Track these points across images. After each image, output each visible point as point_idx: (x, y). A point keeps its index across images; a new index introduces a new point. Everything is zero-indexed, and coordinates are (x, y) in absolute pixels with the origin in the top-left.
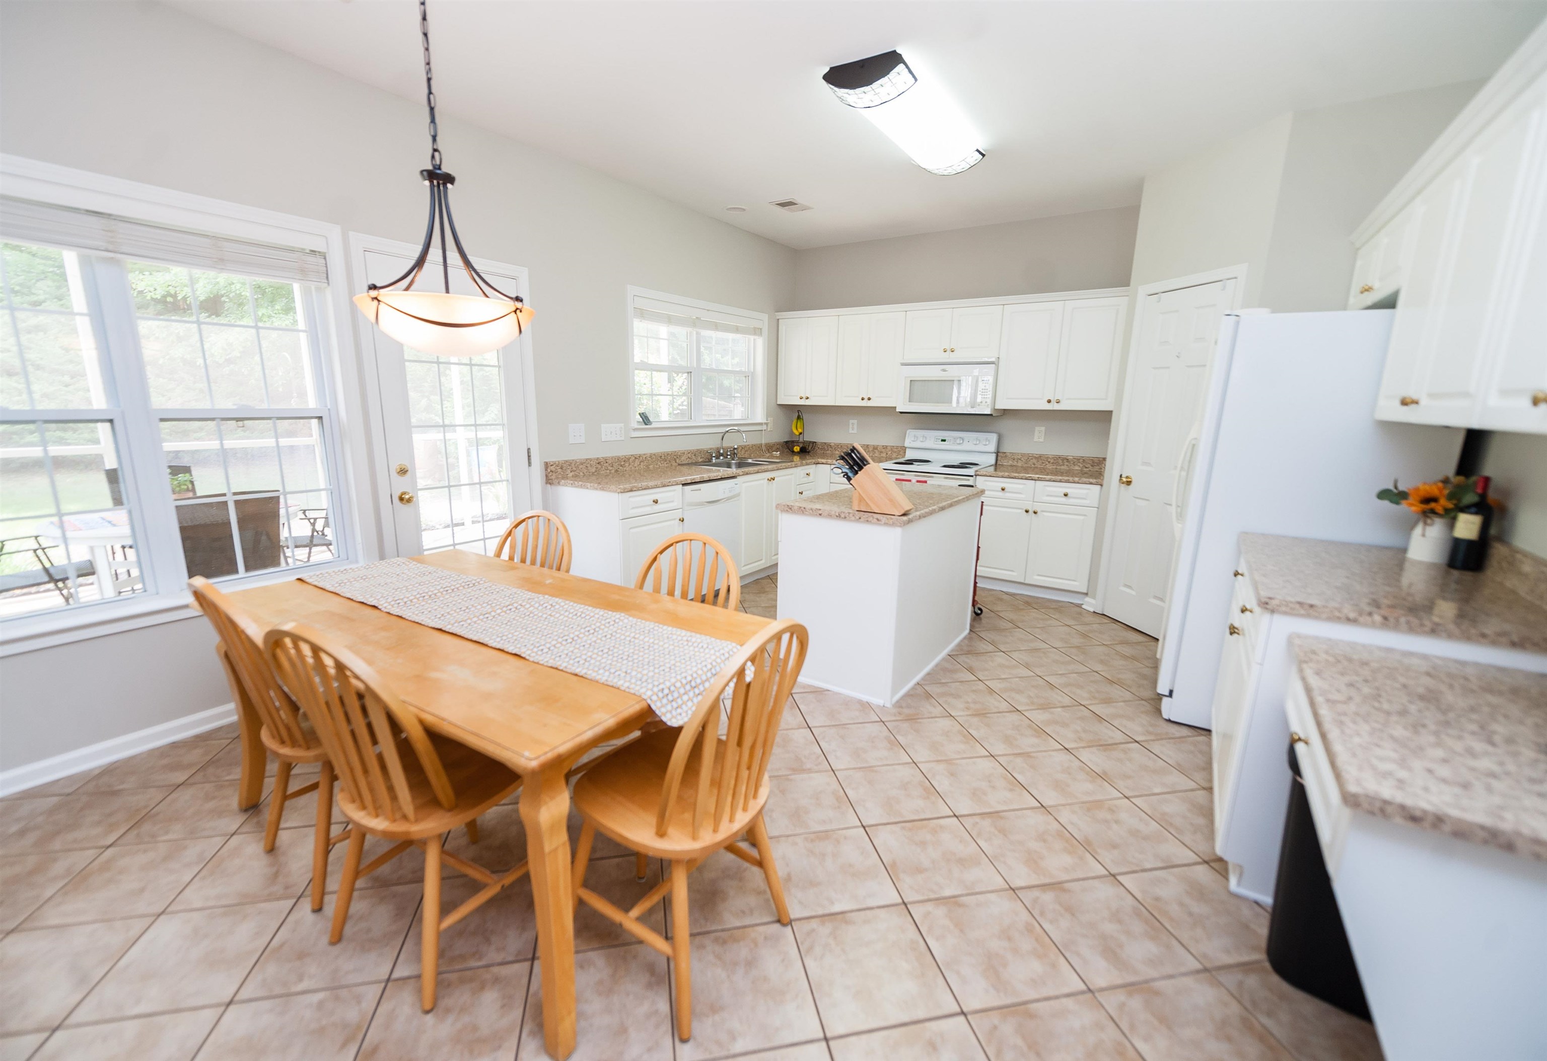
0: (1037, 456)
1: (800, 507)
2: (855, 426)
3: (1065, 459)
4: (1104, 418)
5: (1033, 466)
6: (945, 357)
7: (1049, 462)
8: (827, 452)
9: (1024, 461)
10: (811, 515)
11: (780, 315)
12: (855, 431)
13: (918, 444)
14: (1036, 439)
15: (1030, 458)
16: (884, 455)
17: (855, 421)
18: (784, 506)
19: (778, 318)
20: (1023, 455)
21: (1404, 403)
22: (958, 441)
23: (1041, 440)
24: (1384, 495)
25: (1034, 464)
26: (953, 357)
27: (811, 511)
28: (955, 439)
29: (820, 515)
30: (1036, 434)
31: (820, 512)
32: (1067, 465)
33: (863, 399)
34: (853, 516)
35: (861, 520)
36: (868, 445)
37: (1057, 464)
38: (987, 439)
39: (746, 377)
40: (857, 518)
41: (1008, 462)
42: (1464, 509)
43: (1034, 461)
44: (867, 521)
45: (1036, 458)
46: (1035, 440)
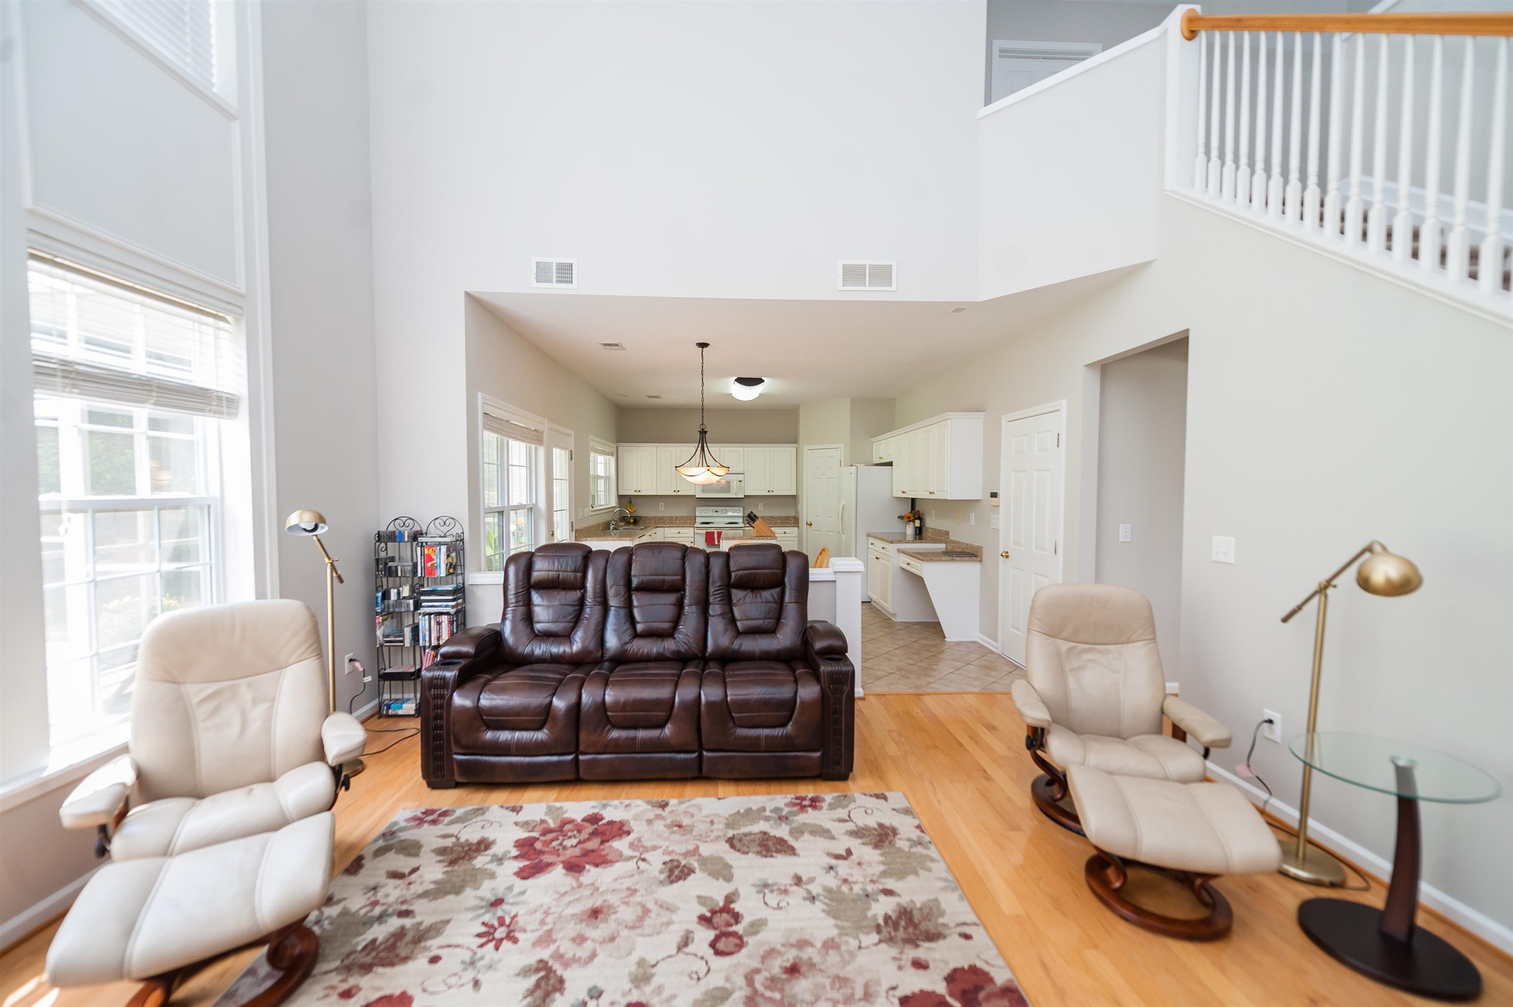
2: (663, 506)
4: (793, 499)
11: (620, 445)
12: (663, 509)
13: (703, 514)
14: (760, 509)
19: (619, 447)
21: (903, 492)
22: (725, 512)
24: (899, 517)
28: (723, 510)
30: (759, 507)
33: (674, 491)
37: (771, 520)
38: (738, 510)
42: (916, 519)
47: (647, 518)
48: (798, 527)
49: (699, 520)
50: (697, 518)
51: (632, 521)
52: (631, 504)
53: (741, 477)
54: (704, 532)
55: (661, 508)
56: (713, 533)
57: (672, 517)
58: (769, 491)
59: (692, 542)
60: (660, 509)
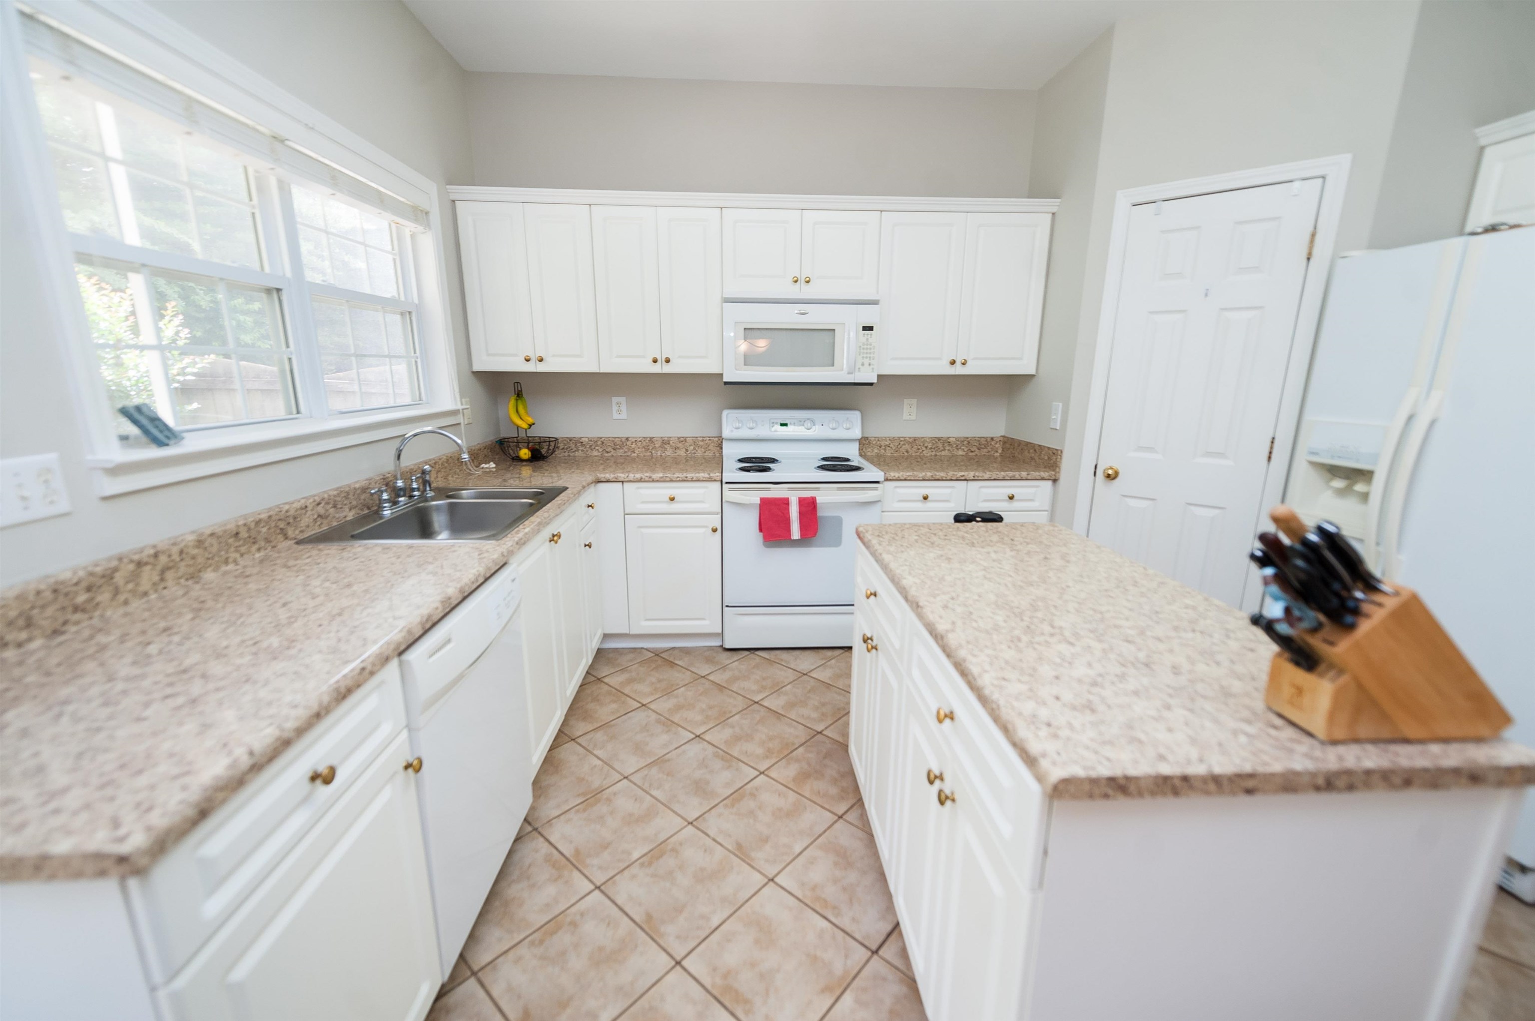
3: (945, 442)
5: (906, 454)
6: (794, 292)
7: (926, 447)
8: (577, 454)
9: (894, 448)
11: (458, 191)
12: (624, 415)
13: (746, 435)
14: (906, 417)
15: (902, 443)
16: (682, 453)
17: (622, 400)
19: (453, 197)
20: (892, 440)
23: (913, 417)
25: (907, 452)
26: (807, 292)
32: (949, 450)
33: (655, 361)
36: (651, 438)
39: (402, 314)
41: (873, 451)
43: (907, 447)
45: (909, 442)
46: (904, 418)
47: (578, 442)
48: (1055, 481)
49: (732, 452)
51: (525, 453)
52: (520, 402)
53: (867, 315)
54: (754, 497)
55: (619, 413)
56: (785, 502)
59: (714, 530)
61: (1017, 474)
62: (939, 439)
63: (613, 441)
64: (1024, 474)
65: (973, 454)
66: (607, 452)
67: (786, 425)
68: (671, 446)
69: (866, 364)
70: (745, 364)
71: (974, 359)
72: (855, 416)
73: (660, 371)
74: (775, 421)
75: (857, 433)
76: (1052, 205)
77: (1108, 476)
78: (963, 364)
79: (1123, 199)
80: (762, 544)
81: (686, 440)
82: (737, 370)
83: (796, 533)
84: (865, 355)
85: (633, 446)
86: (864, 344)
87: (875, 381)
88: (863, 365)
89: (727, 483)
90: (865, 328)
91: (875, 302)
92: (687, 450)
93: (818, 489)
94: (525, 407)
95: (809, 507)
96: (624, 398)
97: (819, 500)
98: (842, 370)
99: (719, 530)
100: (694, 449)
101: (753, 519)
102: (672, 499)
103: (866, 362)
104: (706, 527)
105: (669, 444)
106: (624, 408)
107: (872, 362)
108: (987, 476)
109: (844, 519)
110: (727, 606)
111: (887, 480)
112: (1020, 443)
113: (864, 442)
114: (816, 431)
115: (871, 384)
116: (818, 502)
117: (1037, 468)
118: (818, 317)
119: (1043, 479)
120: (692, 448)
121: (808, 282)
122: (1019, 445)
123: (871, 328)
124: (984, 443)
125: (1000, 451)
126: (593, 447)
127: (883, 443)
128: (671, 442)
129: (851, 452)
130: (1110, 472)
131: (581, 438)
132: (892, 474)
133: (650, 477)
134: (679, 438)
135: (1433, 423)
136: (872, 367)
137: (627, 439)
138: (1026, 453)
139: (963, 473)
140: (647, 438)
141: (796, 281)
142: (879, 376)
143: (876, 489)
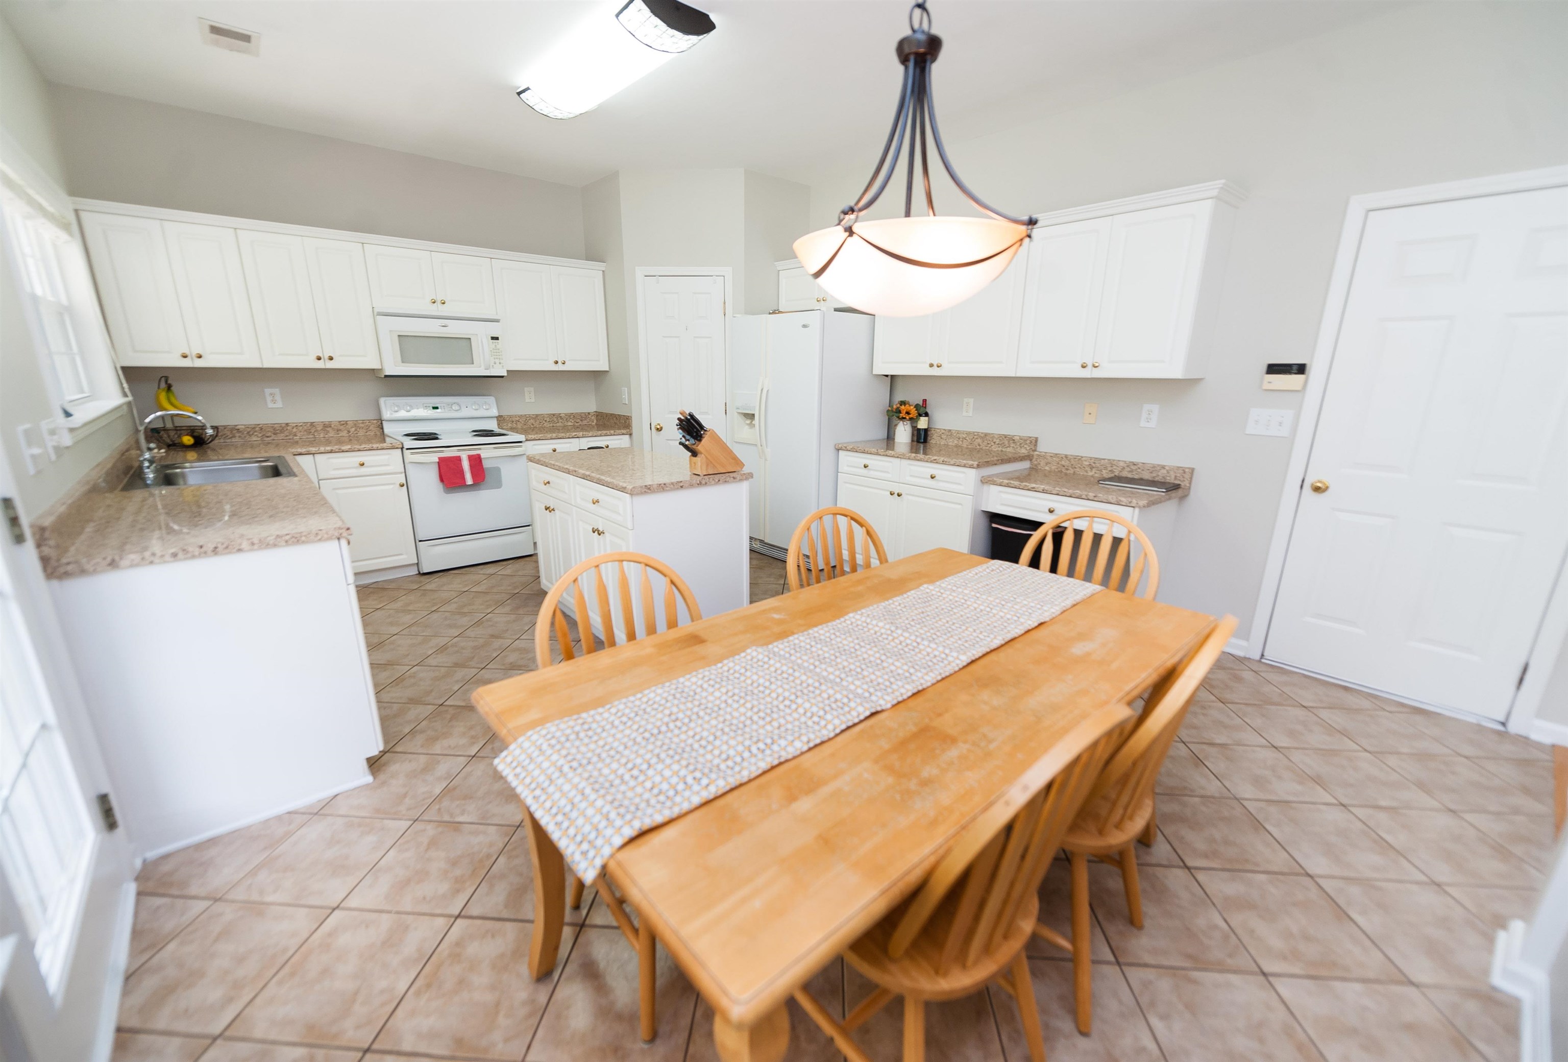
0: (534, 416)
1: (660, 484)
3: (559, 416)
6: (435, 310)
7: (545, 421)
9: (522, 422)
10: (672, 490)
14: (527, 400)
15: (528, 419)
18: (641, 487)
20: (520, 417)
22: (447, 407)
23: (533, 400)
25: (532, 424)
26: (445, 311)
27: (672, 486)
29: (682, 487)
30: (527, 394)
31: (681, 484)
32: (561, 421)
33: (319, 358)
34: (713, 480)
35: (720, 482)
40: (717, 481)
41: (507, 425)
43: (532, 421)
44: (726, 481)
45: (533, 418)
47: (234, 430)
48: (631, 435)
49: (396, 429)
50: (385, 425)
51: (188, 440)
52: (171, 395)
53: (493, 329)
54: (434, 458)
55: (274, 401)
56: (458, 459)
57: (312, 424)
58: (556, 362)
60: (271, 405)
61: (608, 432)
62: (554, 415)
63: (272, 427)
64: (612, 432)
65: (578, 424)
66: (268, 437)
67: (437, 408)
68: (333, 429)
69: (498, 363)
70: (403, 362)
71: (569, 360)
72: (491, 400)
73: (323, 367)
74: (428, 405)
75: (494, 412)
76: (602, 266)
77: (658, 429)
78: (563, 363)
79: (640, 272)
80: (442, 490)
81: (347, 424)
82: (396, 366)
83: (469, 480)
84: (496, 357)
85: (295, 430)
86: (493, 349)
87: (505, 374)
88: (495, 363)
89: (407, 449)
90: (493, 338)
91: (497, 321)
92: (349, 432)
93: (480, 449)
94: (176, 398)
95: (476, 462)
96: (277, 390)
97: (483, 456)
98: (480, 367)
99: (405, 485)
100: (356, 430)
101: (433, 475)
102: (362, 465)
103: (497, 361)
104: (394, 484)
105: (331, 427)
106: (278, 397)
107: (501, 361)
108: (590, 434)
109: (501, 468)
110: (420, 541)
111: (527, 440)
112: (607, 415)
113: (500, 419)
114: (465, 412)
115: (502, 377)
116: (482, 457)
117: (619, 429)
118: (456, 329)
119: (623, 434)
120: (353, 429)
121: (444, 303)
122: (606, 416)
123: (497, 339)
124: (584, 416)
125: (595, 421)
126: (251, 433)
127: (514, 419)
128: (333, 426)
129: (493, 425)
130: (658, 427)
131: (236, 425)
132: (530, 436)
133: (340, 449)
134: (340, 422)
135: (768, 391)
136: (501, 365)
137: (287, 424)
138: (612, 421)
139: (575, 433)
140: (307, 423)
141: (434, 302)
142: (508, 371)
143: (521, 446)
